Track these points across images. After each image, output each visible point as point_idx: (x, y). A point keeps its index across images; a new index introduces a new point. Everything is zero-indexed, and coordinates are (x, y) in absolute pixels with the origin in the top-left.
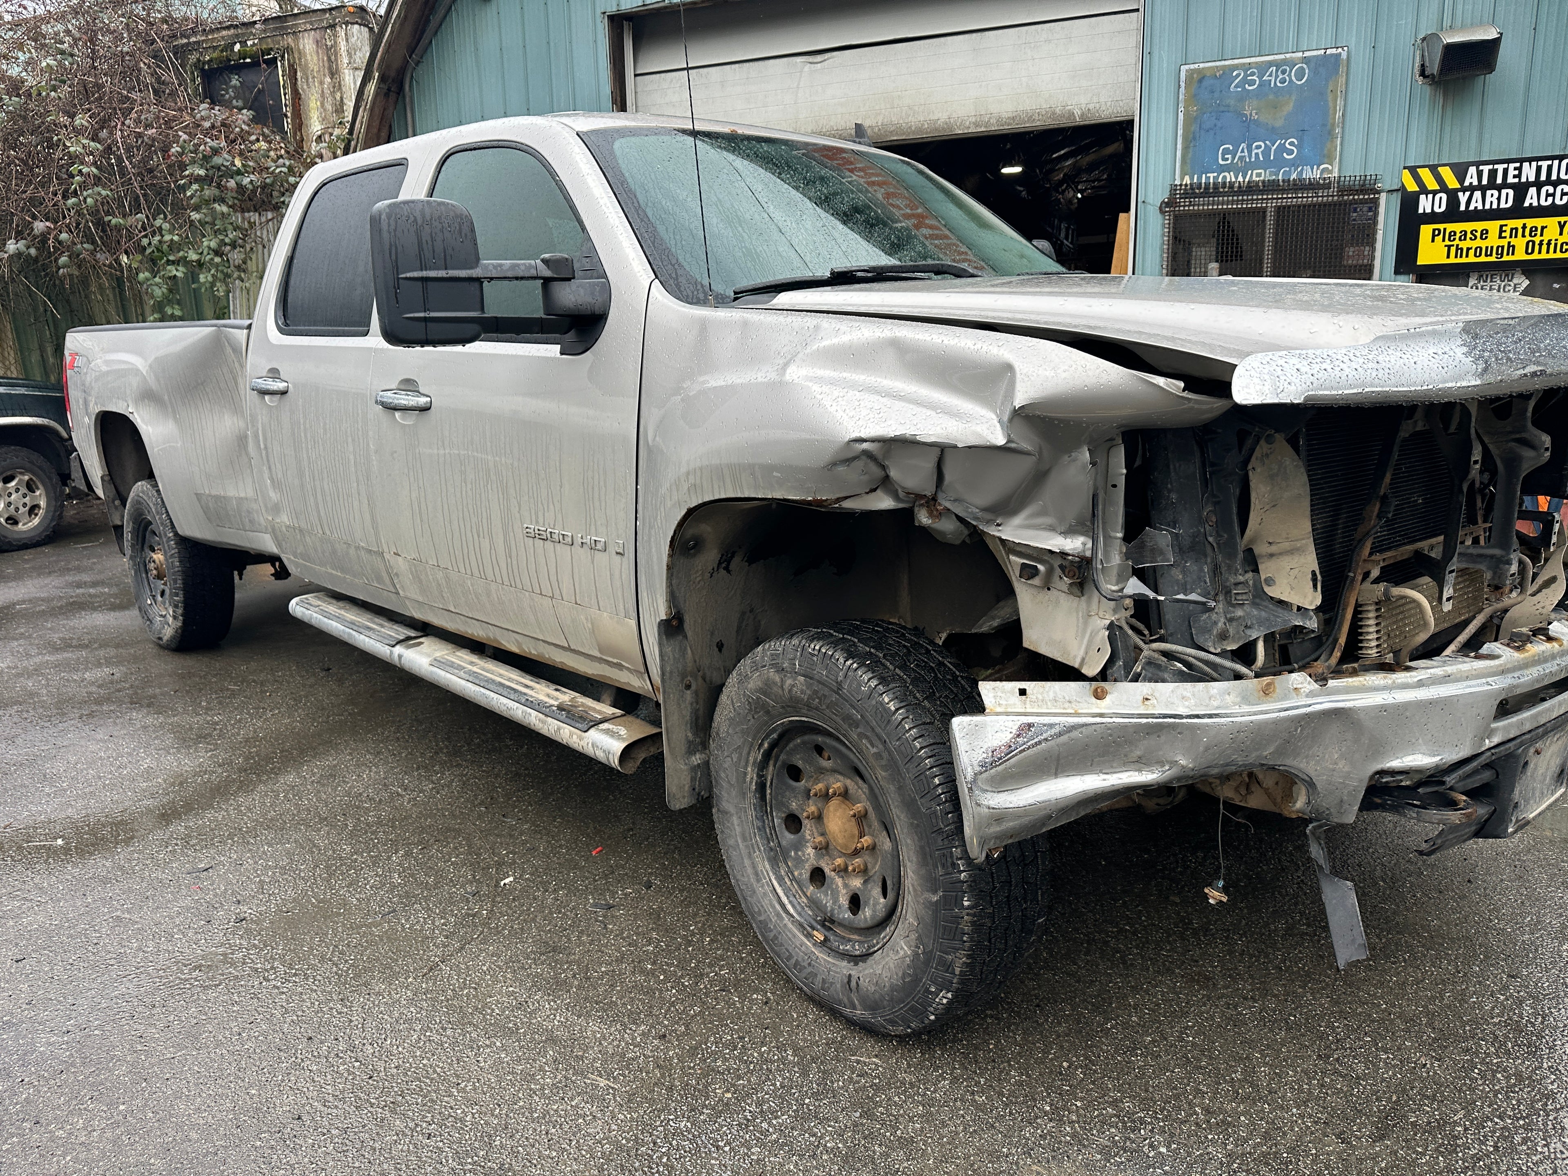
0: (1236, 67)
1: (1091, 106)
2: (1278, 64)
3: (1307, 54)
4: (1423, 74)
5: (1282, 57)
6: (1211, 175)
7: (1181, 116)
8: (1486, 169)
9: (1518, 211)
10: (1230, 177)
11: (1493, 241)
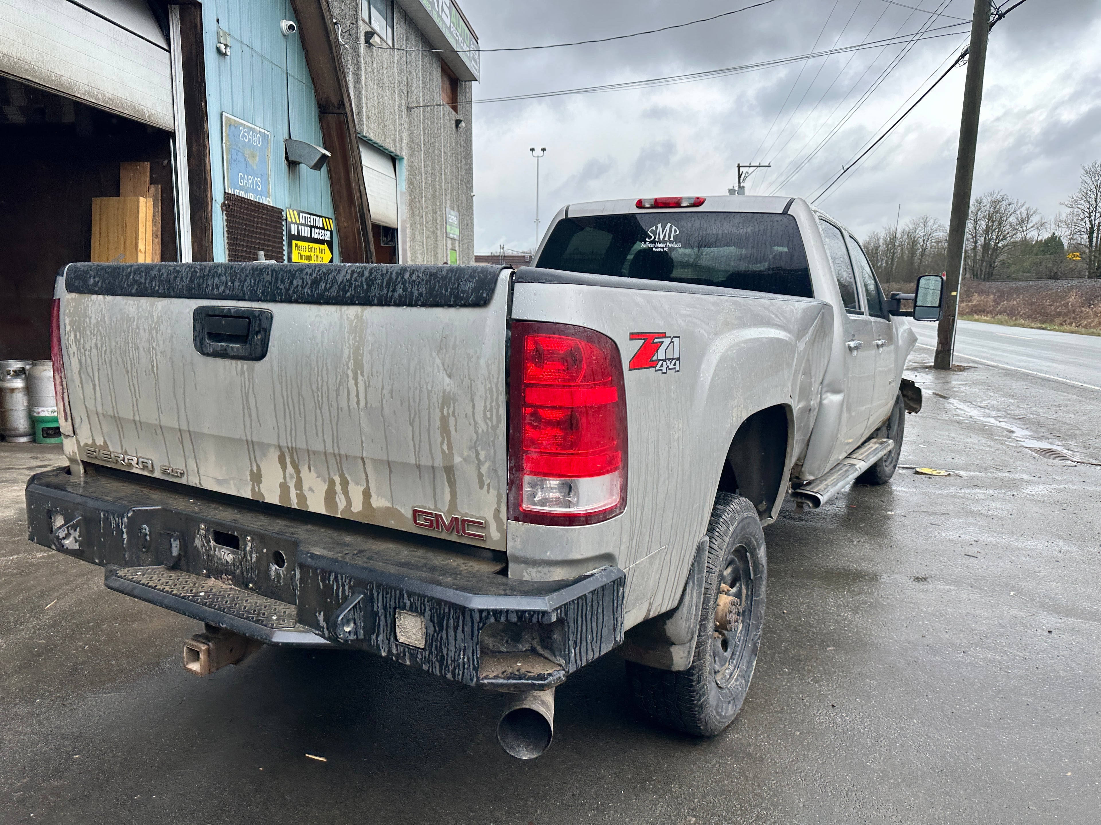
0: (242, 125)
1: (153, 112)
2: (253, 130)
3: (261, 130)
4: (287, 158)
5: (253, 126)
6: (238, 191)
7: (224, 145)
8: (304, 215)
9: (311, 240)
10: (243, 194)
11: (307, 254)
